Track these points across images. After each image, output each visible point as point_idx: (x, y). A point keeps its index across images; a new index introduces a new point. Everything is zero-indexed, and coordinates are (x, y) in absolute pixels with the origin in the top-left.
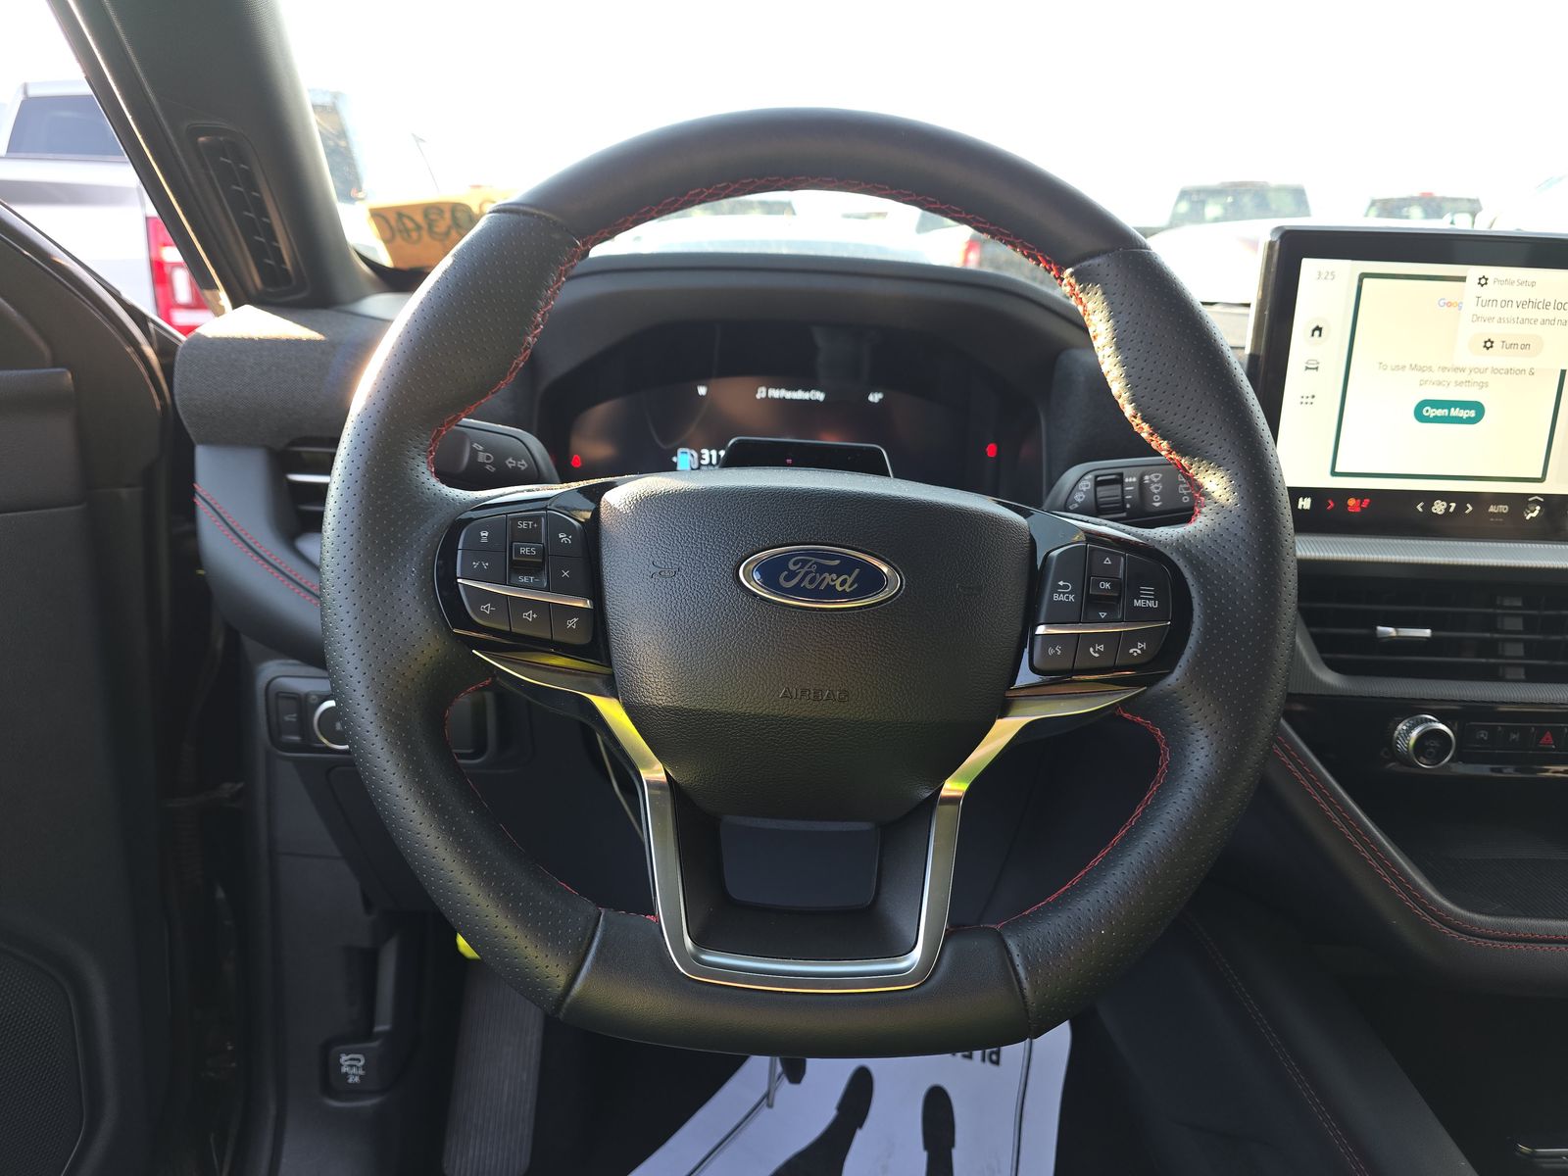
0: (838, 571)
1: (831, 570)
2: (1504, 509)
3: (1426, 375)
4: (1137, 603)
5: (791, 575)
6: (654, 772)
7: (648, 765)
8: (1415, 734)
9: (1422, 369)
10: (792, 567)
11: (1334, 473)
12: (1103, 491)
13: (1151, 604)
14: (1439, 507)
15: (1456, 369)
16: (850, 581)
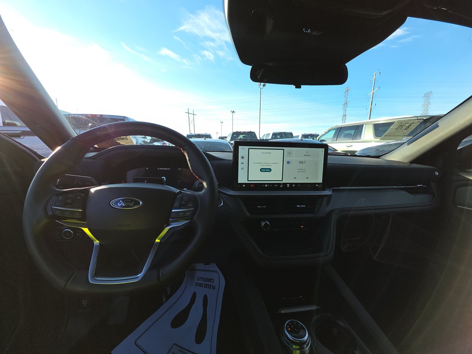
0: (130, 202)
1: (128, 202)
2: (277, 185)
3: (261, 164)
4: (189, 205)
5: (120, 203)
6: (97, 242)
7: (95, 241)
8: (263, 224)
9: (260, 163)
10: (121, 202)
11: (248, 181)
12: (200, 185)
13: (191, 205)
14: (266, 186)
15: (266, 163)
16: (132, 204)
